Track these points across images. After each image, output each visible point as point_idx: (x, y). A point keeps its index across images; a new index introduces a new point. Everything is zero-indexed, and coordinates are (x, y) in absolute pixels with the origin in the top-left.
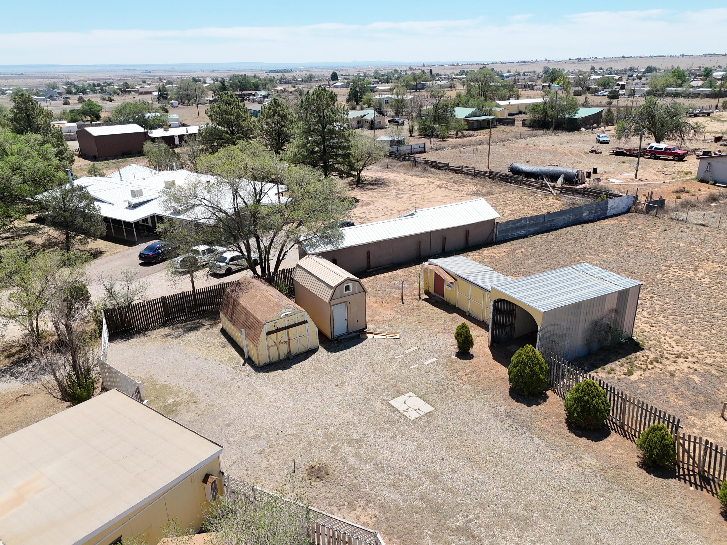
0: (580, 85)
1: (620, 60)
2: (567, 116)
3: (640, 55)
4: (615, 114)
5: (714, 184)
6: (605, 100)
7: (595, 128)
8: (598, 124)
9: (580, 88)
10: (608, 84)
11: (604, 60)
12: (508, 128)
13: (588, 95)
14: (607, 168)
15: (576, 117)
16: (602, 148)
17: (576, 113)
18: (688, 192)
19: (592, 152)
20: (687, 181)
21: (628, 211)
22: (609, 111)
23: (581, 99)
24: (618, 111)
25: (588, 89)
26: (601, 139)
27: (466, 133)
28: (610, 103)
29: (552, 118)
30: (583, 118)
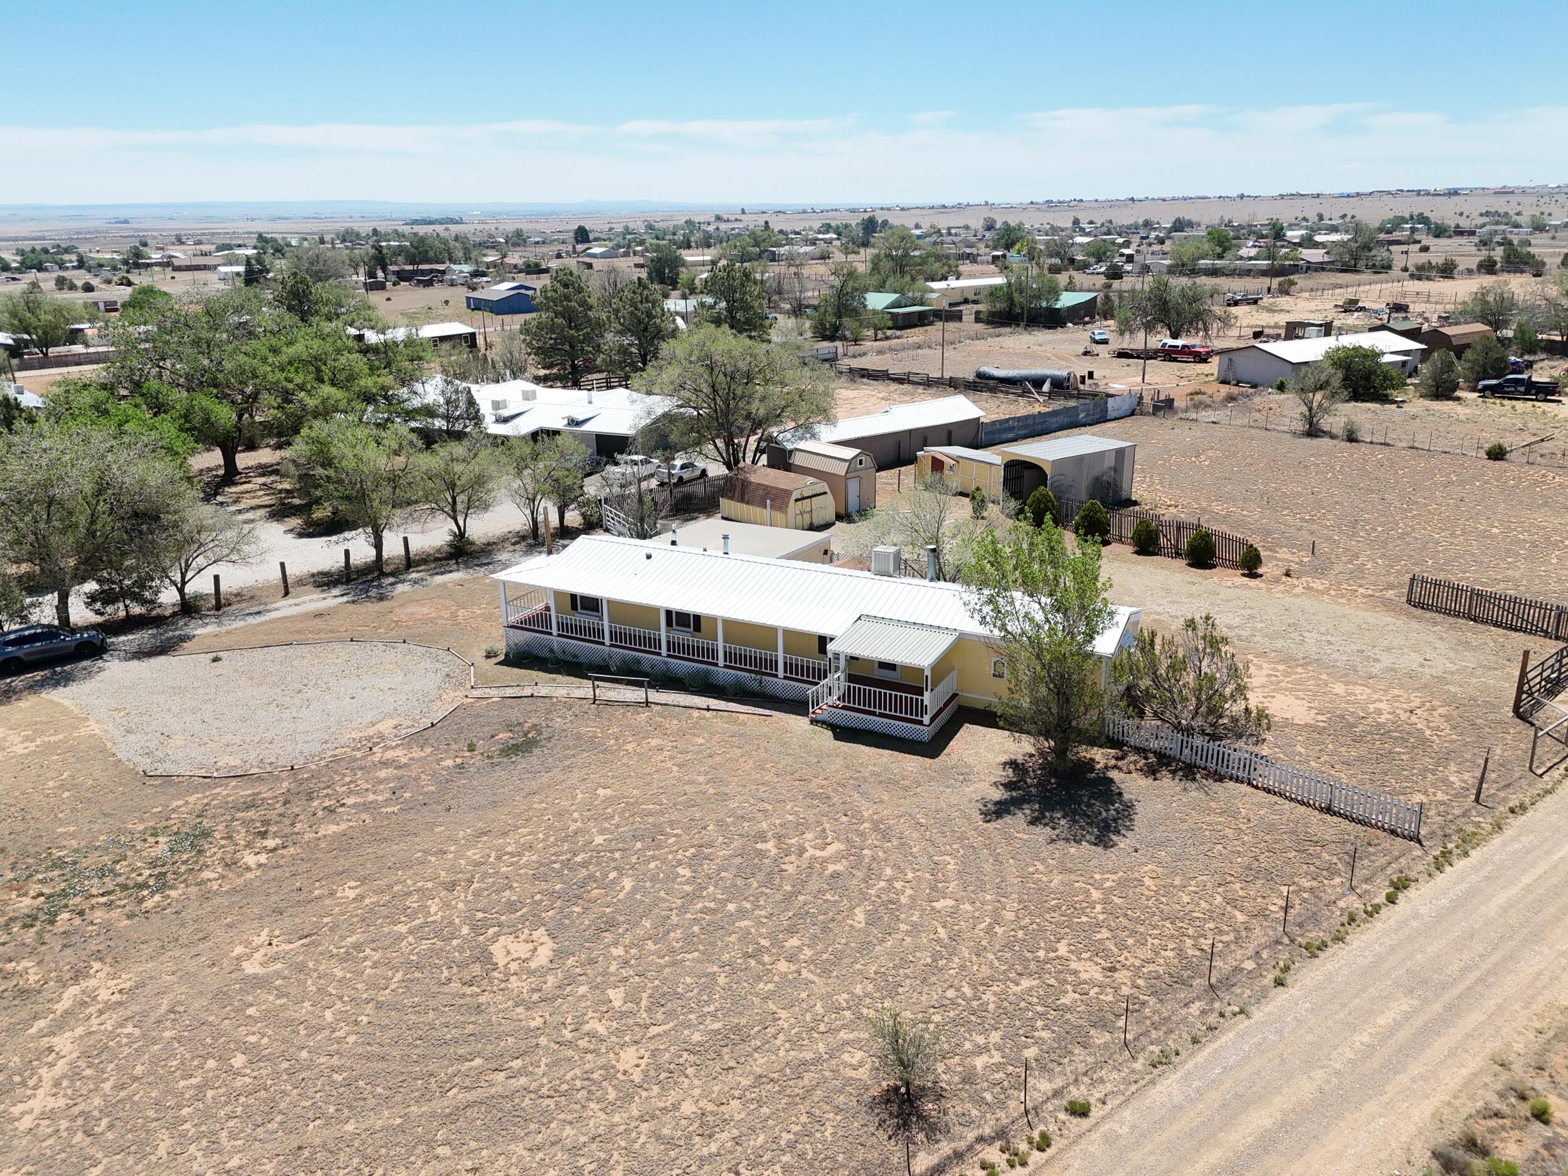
0: (1058, 255)
1: (1126, 206)
2: (1044, 304)
3: (1162, 196)
4: (1116, 303)
5: (1237, 385)
6: (1101, 281)
7: (1088, 323)
8: (1092, 317)
9: (1057, 261)
10: (1105, 253)
11: (1096, 205)
12: (951, 326)
13: (1074, 273)
14: (1107, 373)
15: (1058, 306)
16: (1098, 348)
17: (1057, 300)
18: (1204, 394)
19: (1086, 353)
20: (1206, 382)
21: (1132, 414)
22: (1107, 297)
23: (1062, 279)
24: (1121, 298)
25: (1072, 261)
26: (1097, 337)
27: (889, 333)
28: (1109, 286)
29: (1022, 308)
30: (1069, 308)
